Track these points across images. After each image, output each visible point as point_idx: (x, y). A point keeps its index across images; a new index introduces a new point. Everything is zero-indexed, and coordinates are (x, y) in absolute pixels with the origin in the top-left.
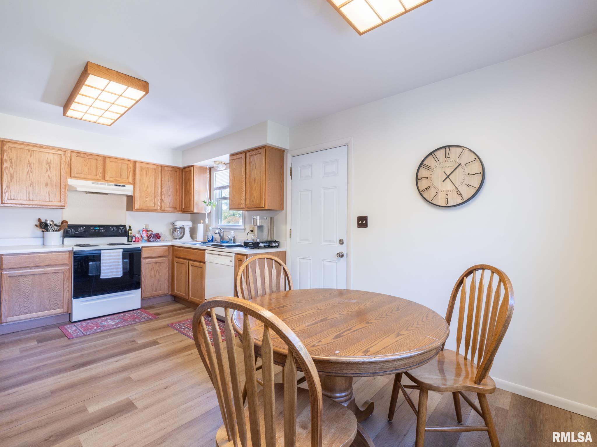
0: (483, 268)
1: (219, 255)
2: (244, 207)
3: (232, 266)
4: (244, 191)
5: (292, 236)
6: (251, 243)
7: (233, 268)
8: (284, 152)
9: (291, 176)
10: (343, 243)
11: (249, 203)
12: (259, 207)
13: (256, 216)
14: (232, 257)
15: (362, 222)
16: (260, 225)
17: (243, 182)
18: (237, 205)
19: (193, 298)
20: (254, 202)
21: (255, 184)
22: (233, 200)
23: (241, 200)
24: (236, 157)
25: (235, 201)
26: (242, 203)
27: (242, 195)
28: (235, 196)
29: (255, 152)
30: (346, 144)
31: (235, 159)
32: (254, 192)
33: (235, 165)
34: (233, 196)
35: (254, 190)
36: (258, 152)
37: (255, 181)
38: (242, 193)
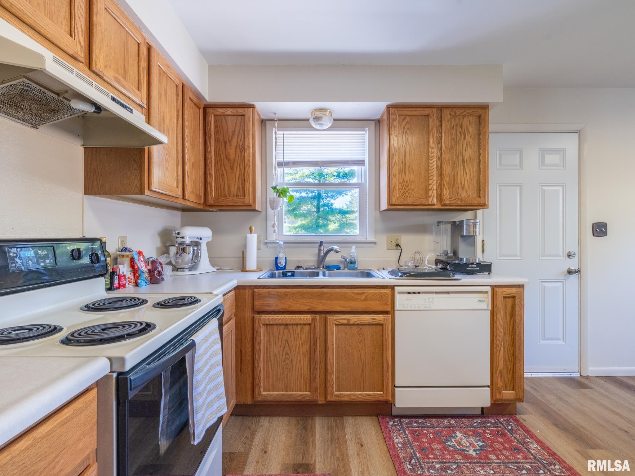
2: (436, 204)
3: (488, 310)
5: (485, 251)
6: (475, 266)
10: (573, 256)
11: (449, 197)
12: (478, 204)
15: (600, 229)
17: (432, 158)
18: (417, 199)
19: (343, 393)
20: (461, 196)
21: (464, 166)
22: (402, 189)
23: (428, 190)
24: (411, 111)
25: (407, 191)
26: (431, 196)
27: (430, 182)
28: (407, 181)
29: (465, 112)
30: (577, 132)
31: (406, 115)
32: (461, 178)
33: (406, 127)
34: (402, 183)
35: (461, 175)
36: (474, 113)
37: (463, 161)
38: (430, 179)
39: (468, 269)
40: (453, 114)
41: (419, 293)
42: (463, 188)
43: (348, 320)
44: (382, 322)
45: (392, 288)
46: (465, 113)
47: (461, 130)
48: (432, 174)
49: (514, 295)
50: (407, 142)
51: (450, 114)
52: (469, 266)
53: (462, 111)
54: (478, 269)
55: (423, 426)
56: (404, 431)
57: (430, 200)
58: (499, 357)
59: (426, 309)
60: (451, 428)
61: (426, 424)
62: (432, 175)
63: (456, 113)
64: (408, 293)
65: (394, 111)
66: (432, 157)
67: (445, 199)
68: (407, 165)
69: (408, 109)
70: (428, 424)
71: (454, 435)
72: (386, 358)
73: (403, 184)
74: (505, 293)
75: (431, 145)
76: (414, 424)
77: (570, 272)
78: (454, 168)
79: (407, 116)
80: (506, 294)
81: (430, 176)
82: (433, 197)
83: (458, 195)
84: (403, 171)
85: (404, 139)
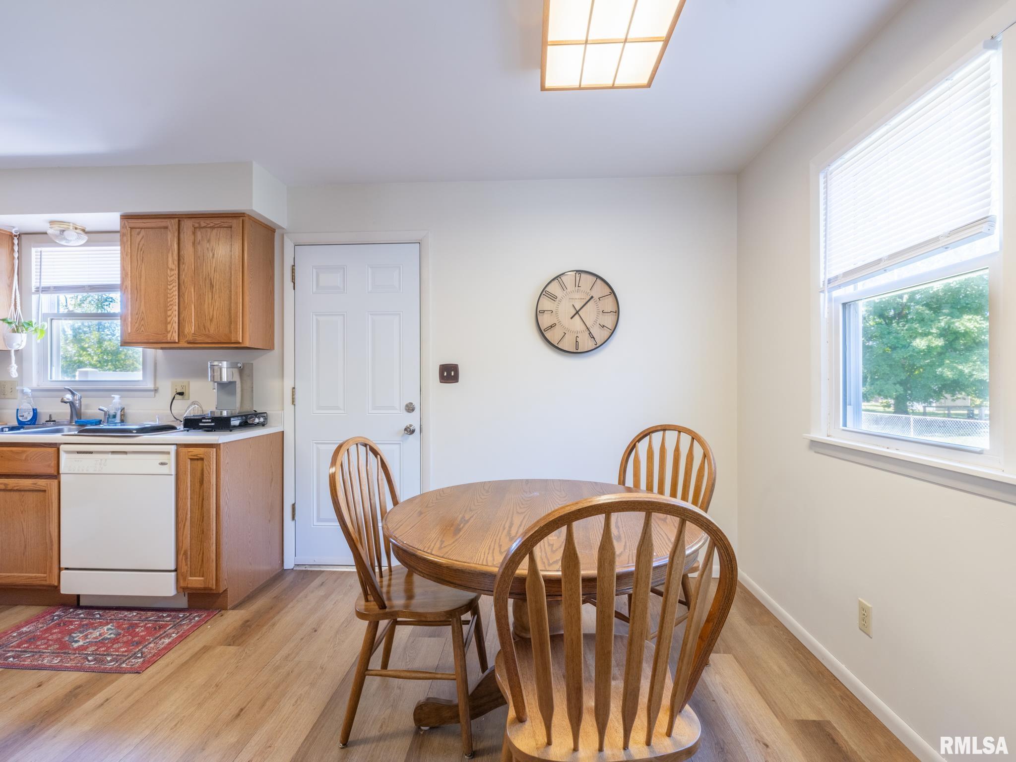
0: (664, 429)
1: (113, 452)
2: (177, 341)
3: (172, 475)
4: (177, 305)
5: (297, 402)
6: (210, 421)
7: (173, 478)
8: (275, 232)
9: (292, 284)
10: (413, 410)
11: (193, 332)
12: (229, 341)
13: (221, 361)
14: (168, 453)
15: (449, 374)
16: (229, 380)
17: (171, 283)
18: (153, 335)
20: (209, 331)
21: (212, 292)
22: (136, 323)
23: (167, 323)
24: (145, 223)
25: (143, 325)
26: (170, 331)
27: (169, 313)
28: (142, 312)
29: (212, 223)
30: (417, 243)
31: (142, 228)
32: (208, 308)
33: (142, 242)
34: (137, 314)
35: (209, 304)
36: (223, 224)
37: (212, 286)
38: (169, 309)
39: (201, 424)
40: (197, 225)
41: (91, 453)
42: (211, 320)
43: (5, 485)
44: (44, 488)
45: (58, 446)
46: (212, 225)
47: (208, 246)
48: (172, 303)
49: (202, 456)
50: (143, 262)
51: (193, 226)
52: (203, 421)
53: (208, 221)
54: (213, 424)
57: (169, 335)
62: (171, 305)
63: (200, 225)
64: (78, 452)
65: (125, 224)
66: (171, 281)
68: (143, 292)
69: (142, 221)
73: (137, 316)
74: (190, 454)
75: (170, 266)
78: (200, 295)
79: (143, 230)
80: (192, 456)
81: (168, 305)
83: (205, 330)
84: (138, 299)
85: (139, 259)
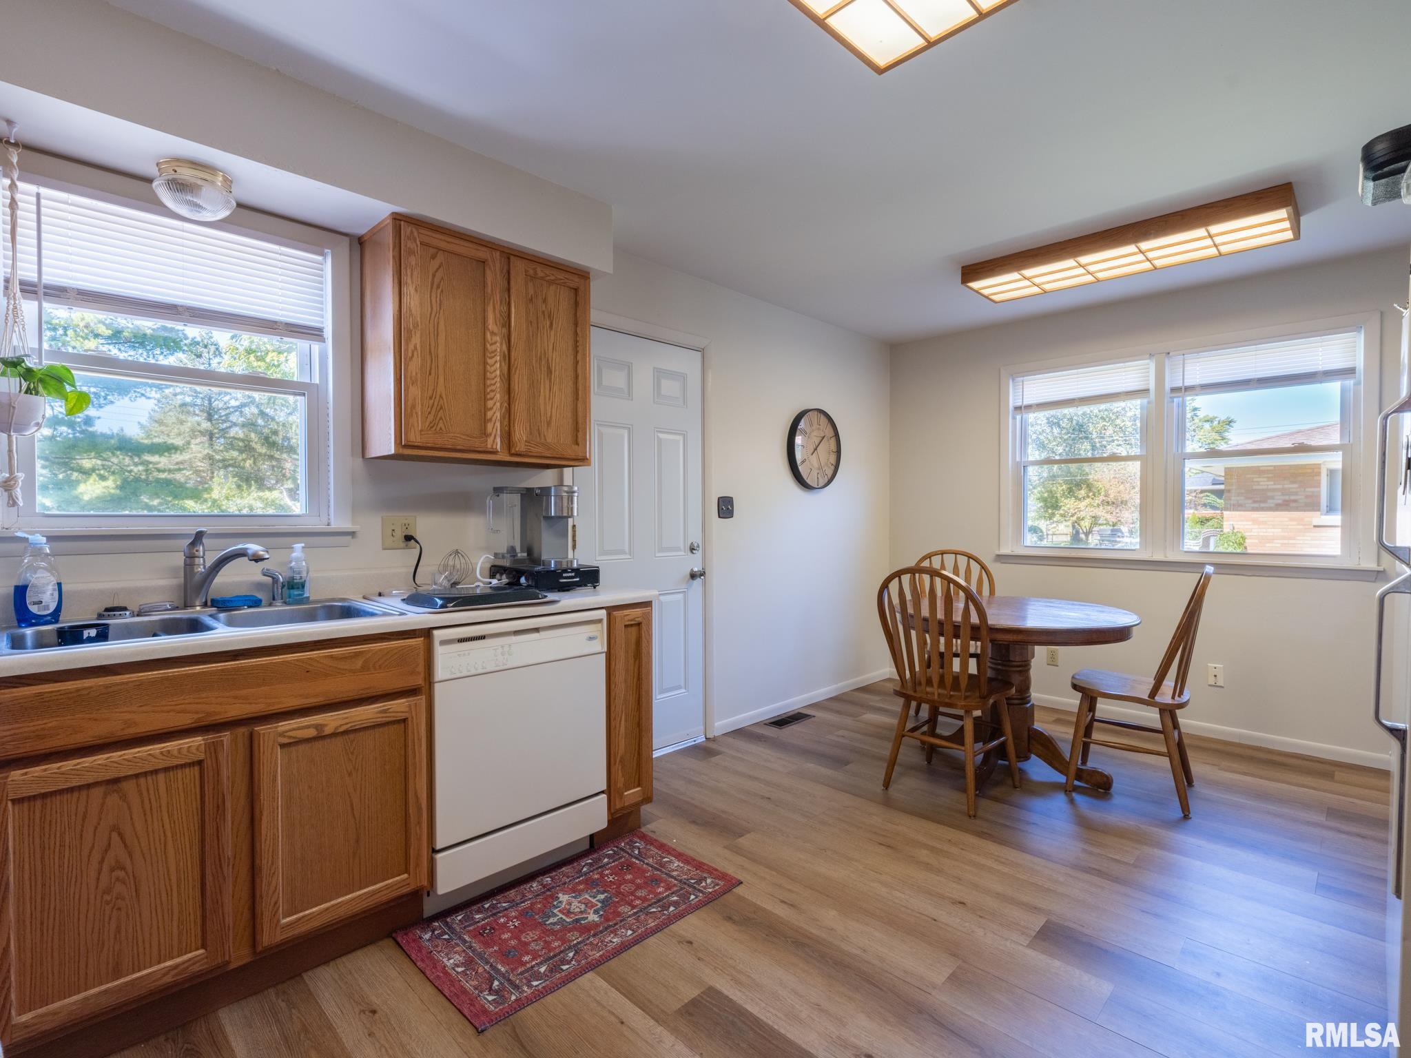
1: (517, 632)
2: (499, 450)
4: (501, 391)
5: (577, 546)
6: (572, 574)
11: (525, 438)
15: (725, 507)
17: (493, 355)
18: (464, 437)
19: (307, 912)
20: (545, 439)
21: (550, 381)
22: (430, 413)
23: (485, 421)
24: (448, 242)
25: (441, 418)
26: (491, 434)
27: (490, 404)
28: (441, 396)
29: (553, 275)
30: (700, 350)
31: (439, 249)
32: (545, 403)
33: (439, 275)
34: (431, 398)
35: (545, 397)
36: (566, 281)
37: (550, 371)
38: (489, 397)
39: (561, 581)
40: (531, 272)
41: (483, 637)
42: (549, 423)
43: (318, 727)
44: (403, 716)
45: (427, 633)
46: (553, 278)
47: (544, 309)
48: (493, 388)
49: (640, 619)
50: (440, 308)
51: (526, 271)
52: (564, 575)
53: (548, 271)
54: (578, 579)
55: (494, 911)
56: (460, 938)
57: (490, 441)
58: (619, 734)
59: (497, 669)
60: (548, 893)
61: (499, 905)
62: (493, 391)
63: (536, 273)
64: (460, 641)
65: (412, 232)
66: (493, 352)
67: (519, 444)
68: (441, 360)
69: (442, 237)
70: (504, 905)
71: (555, 903)
72: (416, 793)
73: (431, 402)
74: (626, 618)
75: (490, 327)
76: (477, 916)
77: (693, 576)
78: (533, 382)
79: (440, 252)
80: (629, 621)
81: (488, 390)
82: (495, 436)
83: (540, 436)
84: (433, 371)
85: (434, 300)
